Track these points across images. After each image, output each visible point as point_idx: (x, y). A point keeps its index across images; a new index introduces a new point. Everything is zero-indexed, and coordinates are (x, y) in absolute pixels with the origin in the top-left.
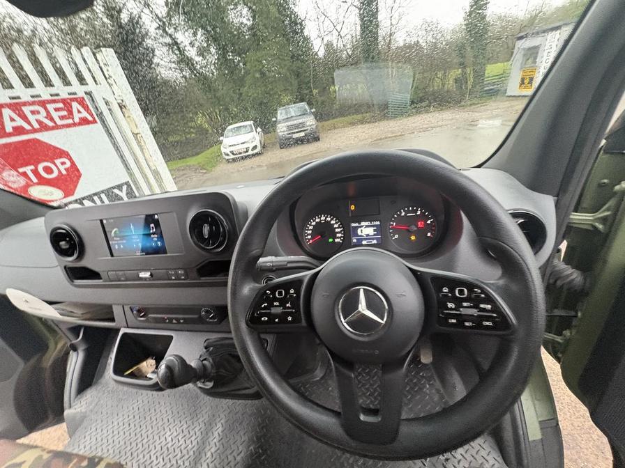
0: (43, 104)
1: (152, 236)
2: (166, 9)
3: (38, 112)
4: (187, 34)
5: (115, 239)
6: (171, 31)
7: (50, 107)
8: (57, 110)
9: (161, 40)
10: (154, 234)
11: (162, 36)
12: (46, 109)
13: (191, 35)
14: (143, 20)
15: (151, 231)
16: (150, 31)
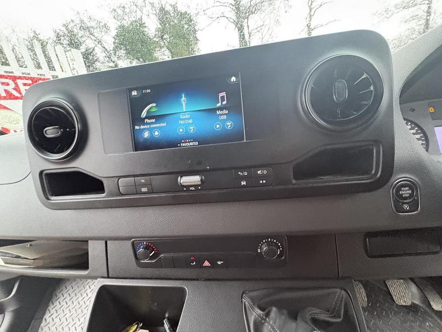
0: (14, 79)
1: (218, 112)
2: (113, 46)
3: (8, 84)
4: (126, 61)
5: (146, 120)
6: (115, 59)
7: (20, 82)
8: (25, 85)
9: (107, 64)
10: (220, 109)
11: (108, 62)
12: (16, 84)
13: (128, 63)
14: (96, 52)
15: (219, 105)
16: (100, 58)
